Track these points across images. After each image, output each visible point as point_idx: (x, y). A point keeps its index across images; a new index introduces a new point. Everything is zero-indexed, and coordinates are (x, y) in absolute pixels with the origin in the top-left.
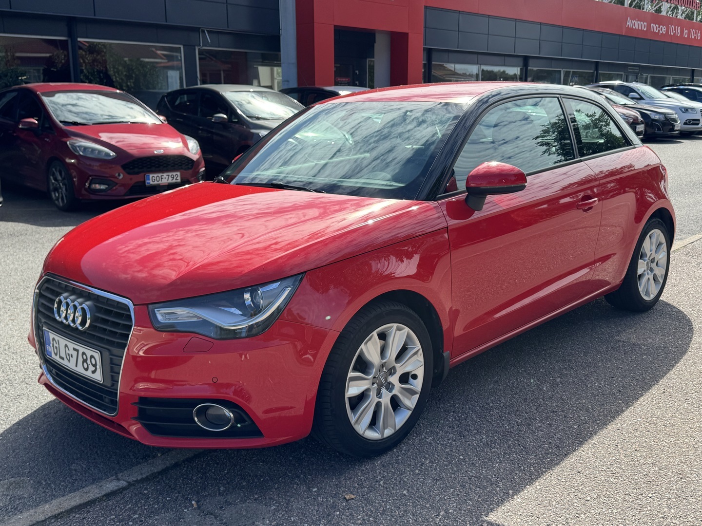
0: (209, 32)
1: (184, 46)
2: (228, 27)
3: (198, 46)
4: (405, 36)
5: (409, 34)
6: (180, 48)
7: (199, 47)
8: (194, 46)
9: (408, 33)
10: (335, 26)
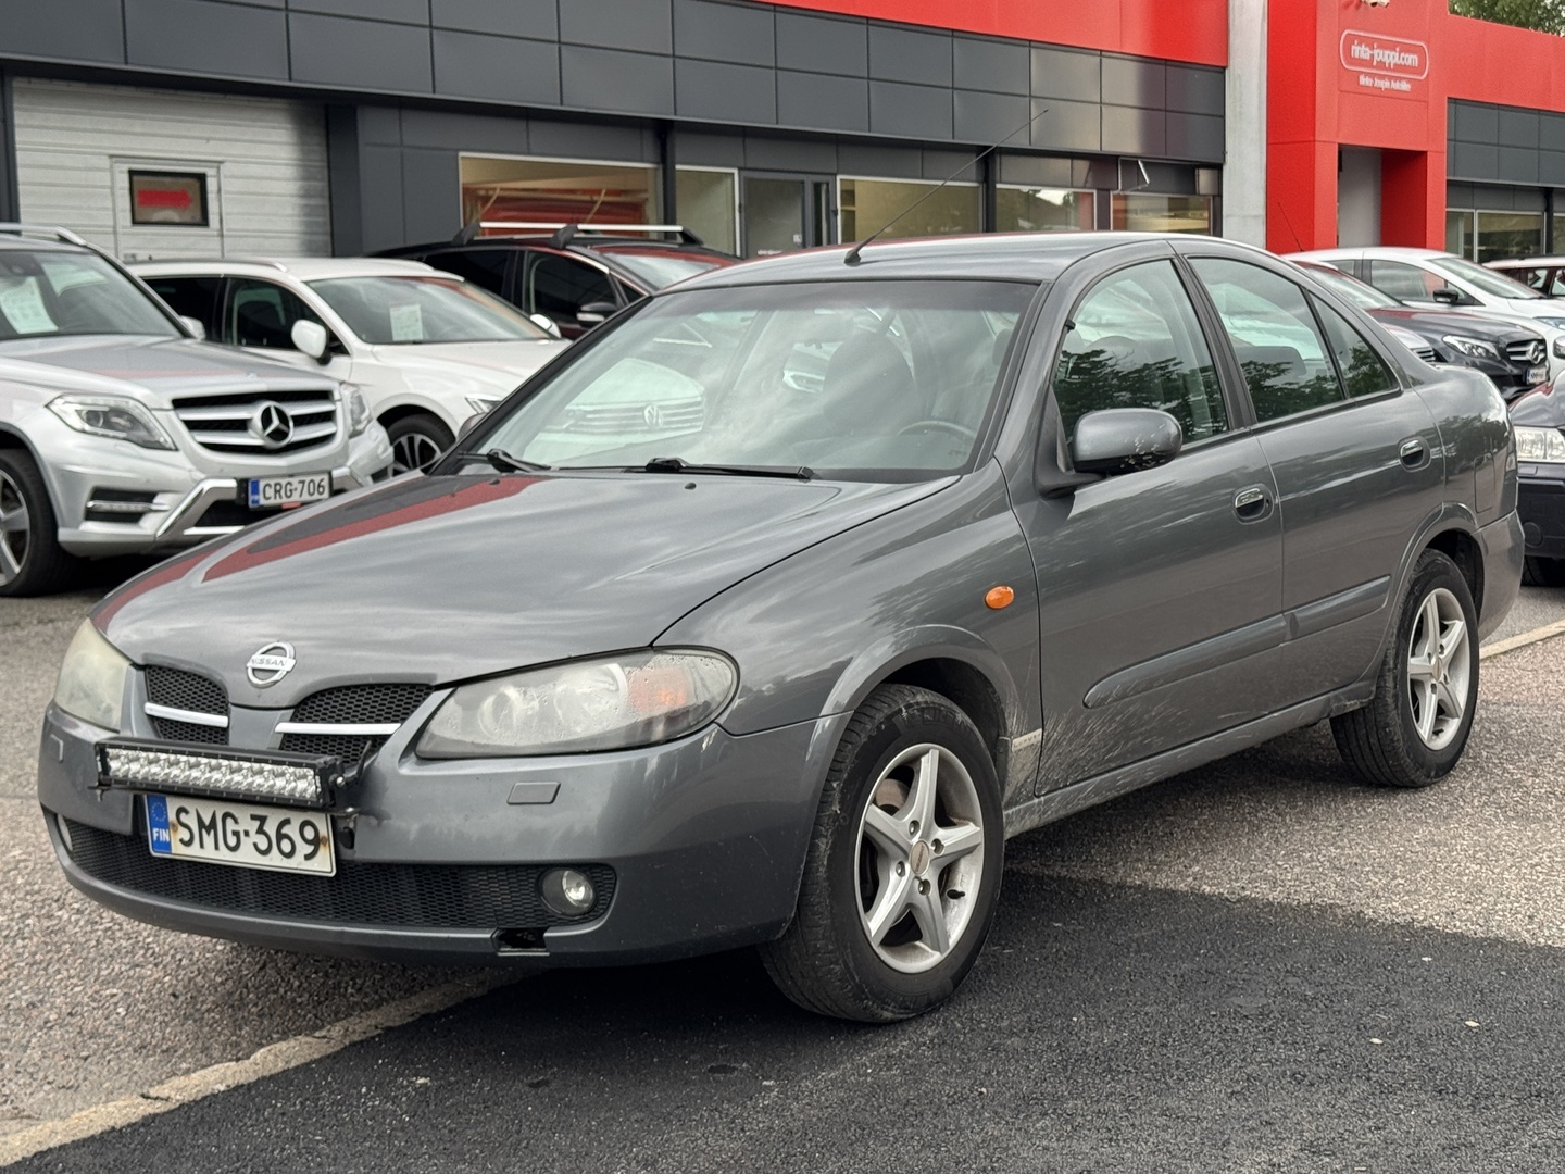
0: (1146, 164)
1: (1098, 190)
2: (1166, 153)
3: (1113, 190)
4: (1423, 154)
5: (1429, 154)
6: (1093, 194)
7: (1116, 192)
8: (1108, 190)
9: (1426, 152)
10: (1340, 145)
